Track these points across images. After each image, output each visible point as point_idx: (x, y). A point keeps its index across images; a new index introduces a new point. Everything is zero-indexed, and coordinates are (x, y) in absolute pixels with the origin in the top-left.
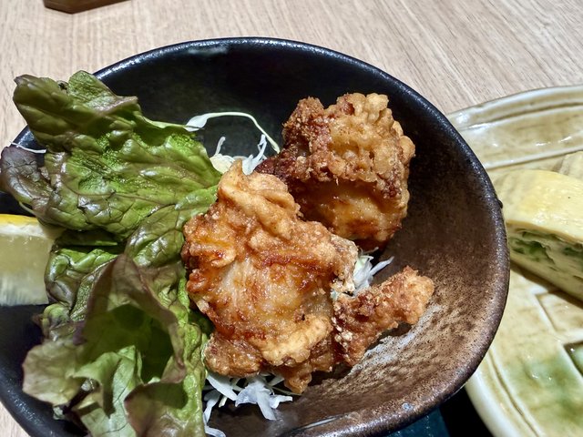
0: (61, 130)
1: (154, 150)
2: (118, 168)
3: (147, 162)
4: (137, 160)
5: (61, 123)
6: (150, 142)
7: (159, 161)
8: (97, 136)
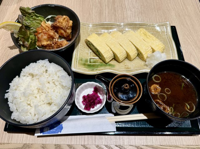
0: (25, 14)
1: (37, 18)
2: (32, 20)
3: (36, 20)
4: (35, 19)
5: (25, 13)
6: (37, 17)
7: (38, 20)
8: (29, 15)
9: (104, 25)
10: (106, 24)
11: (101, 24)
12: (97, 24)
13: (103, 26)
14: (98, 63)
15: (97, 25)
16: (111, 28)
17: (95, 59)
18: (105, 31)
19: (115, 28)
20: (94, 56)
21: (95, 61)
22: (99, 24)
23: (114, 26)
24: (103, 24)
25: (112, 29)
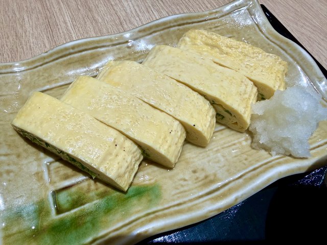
9: (70, 54)
10: (73, 48)
11: (57, 53)
12: (44, 58)
13: (65, 58)
14: (91, 200)
15: (44, 61)
16: (95, 58)
17: (73, 190)
18: (78, 71)
19: (109, 52)
20: (67, 177)
21: (75, 197)
22: (51, 55)
23: (102, 49)
24: (62, 51)
25: (100, 60)
